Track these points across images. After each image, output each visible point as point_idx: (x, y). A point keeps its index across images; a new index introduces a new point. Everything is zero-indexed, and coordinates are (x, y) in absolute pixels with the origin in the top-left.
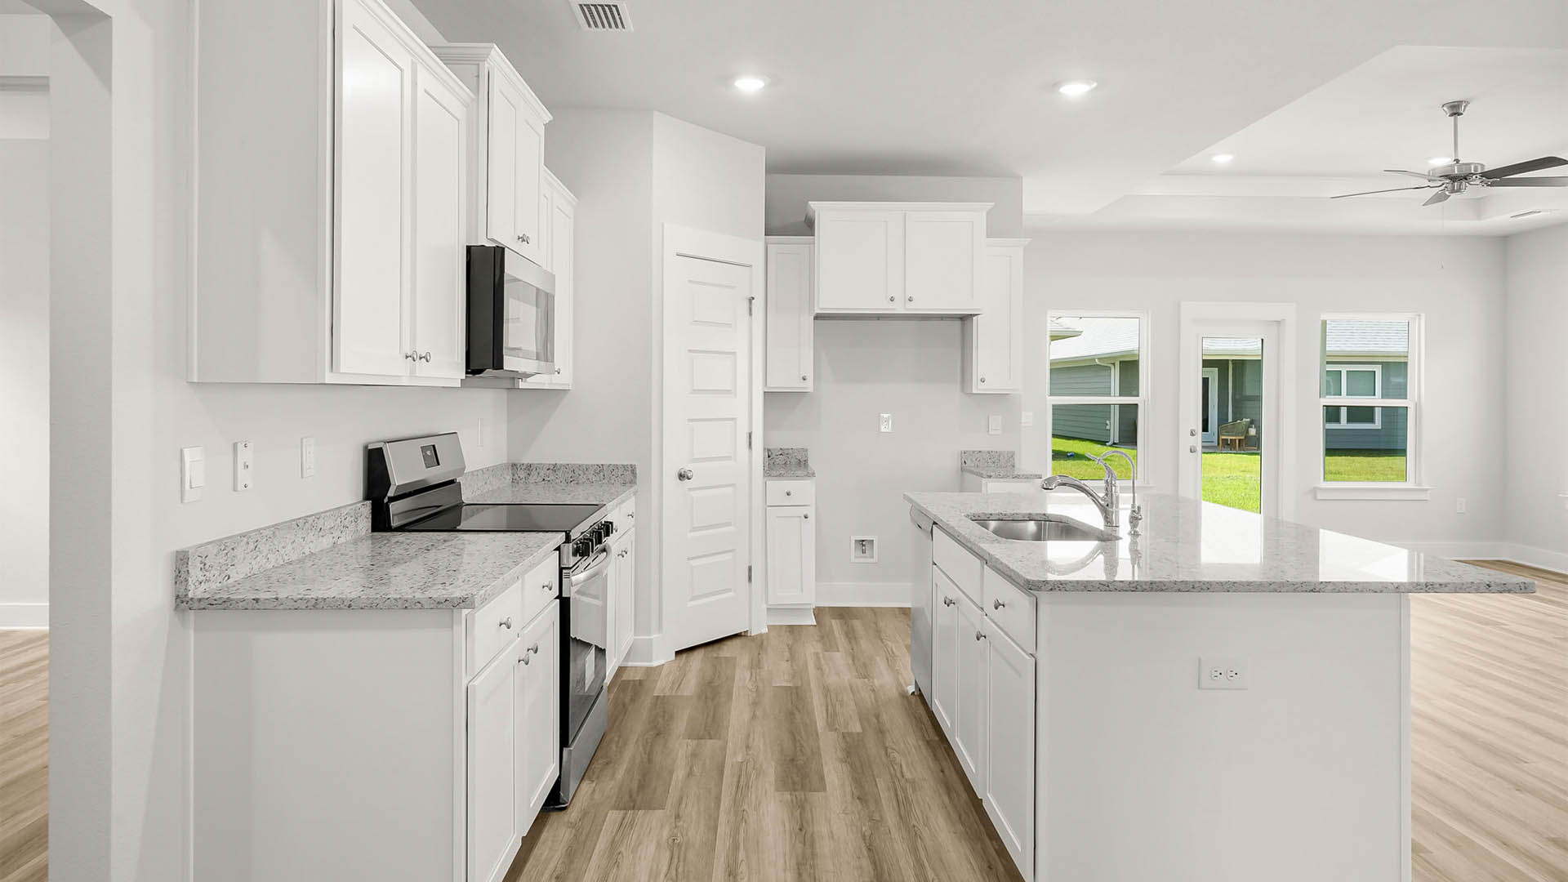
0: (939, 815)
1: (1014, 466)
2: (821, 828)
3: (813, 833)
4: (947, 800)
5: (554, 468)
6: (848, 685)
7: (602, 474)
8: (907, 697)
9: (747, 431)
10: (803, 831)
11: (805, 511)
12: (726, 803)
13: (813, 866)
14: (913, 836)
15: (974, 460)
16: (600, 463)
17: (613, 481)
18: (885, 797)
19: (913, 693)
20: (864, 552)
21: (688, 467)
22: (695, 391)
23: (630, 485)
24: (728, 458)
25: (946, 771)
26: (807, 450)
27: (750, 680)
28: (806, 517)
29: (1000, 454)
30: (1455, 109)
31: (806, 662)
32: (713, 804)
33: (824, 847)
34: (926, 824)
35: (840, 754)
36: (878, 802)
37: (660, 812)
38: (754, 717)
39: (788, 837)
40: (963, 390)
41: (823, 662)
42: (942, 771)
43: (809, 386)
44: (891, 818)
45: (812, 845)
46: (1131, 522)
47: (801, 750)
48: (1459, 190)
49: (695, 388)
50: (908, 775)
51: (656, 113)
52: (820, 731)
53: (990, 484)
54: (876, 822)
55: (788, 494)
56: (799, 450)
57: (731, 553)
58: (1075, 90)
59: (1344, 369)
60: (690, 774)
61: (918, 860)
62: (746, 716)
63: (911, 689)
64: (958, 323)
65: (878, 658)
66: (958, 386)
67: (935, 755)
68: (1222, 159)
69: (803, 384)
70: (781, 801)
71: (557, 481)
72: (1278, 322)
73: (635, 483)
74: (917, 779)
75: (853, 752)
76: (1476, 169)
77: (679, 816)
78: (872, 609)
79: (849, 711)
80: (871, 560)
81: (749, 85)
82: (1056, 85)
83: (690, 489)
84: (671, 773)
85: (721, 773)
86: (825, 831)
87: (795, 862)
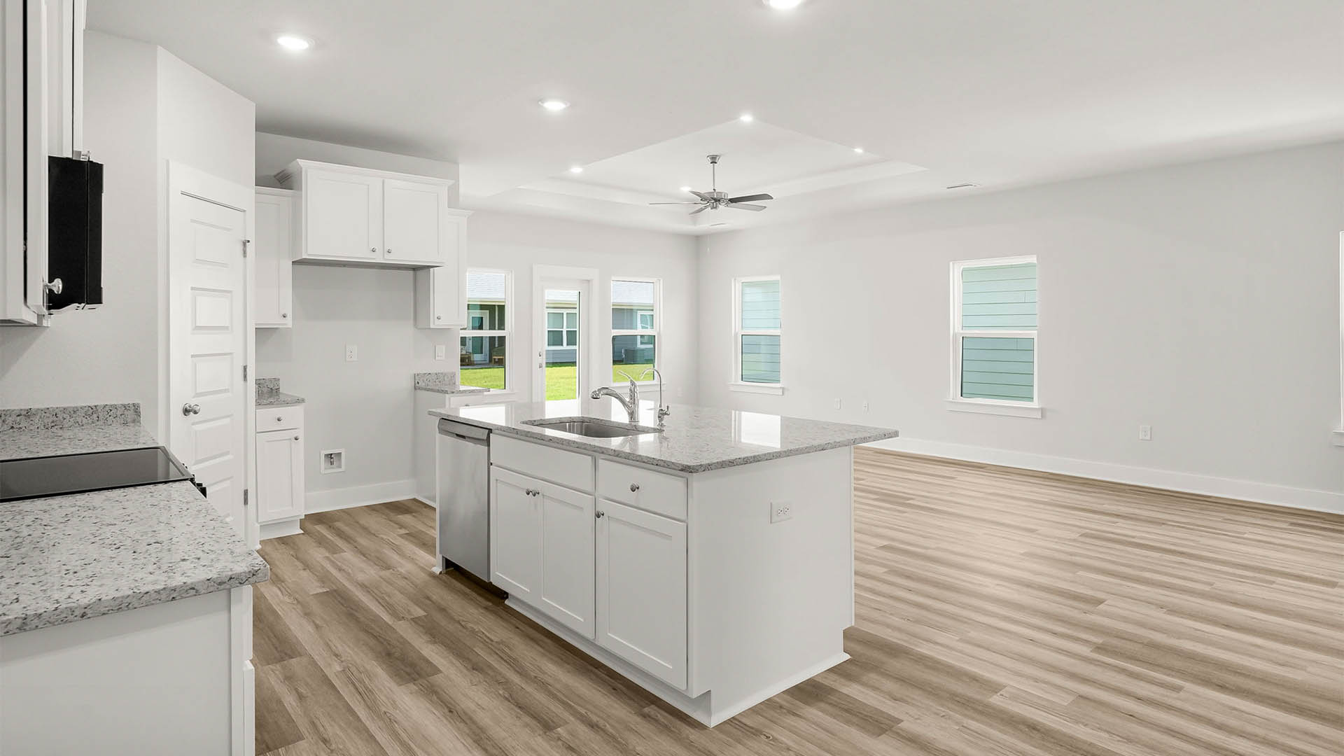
0: (547, 664)
1: (455, 384)
2: (466, 704)
3: (463, 709)
4: (541, 649)
5: (28, 414)
6: (379, 579)
7: (95, 416)
8: (437, 577)
9: (242, 364)
10: (452, 711)
11: (294, 433)
12: (362, 713)
13: (489, 739)
14: (543, 686)
15: (425, 380)
16: (92, 404)
17: (109, 423)
18: (493, 661)
19: (441, 573)
20: (332, 463)
21: (192, 402)
22: (197, 328)
23: (132, 424)
24: (226, 391)
25: (519, 626)
26: (279, 380)
27: (283, 595)
28: (296, 439)
29: (444, 375)
30: (714, 160)
31: (323, 567)
32: (351, 718)
33: (484, 719)
34: (544, 673)
35: (426, 638)
36: (490, 666)
37: (302, 744)
38: (317, 627)
39: (445, 721)
40: (415, 325)
41: (339, 564)
42: (518, 628)
43: (289, 322)
44: (515, 679)
45: (474, 722)
46: (659, 417)
47: (389, 644)
48: (716, 208)
49: (197, 325)
50: (496, 639)
51: (159, 47)
52: (390, 623)
53: (452, 398)
54: (506, 684)
55: (279, 420)
56: (270, 380)
57: (228, 482)
58: (554, 106)
59: (565, 312)
60: (301, 697)
61: (563, 703)
62: (310, 628)
63: (438, 570)
64: (411, 272)
65: (384, 550)
66: (412, 322)
67: (501, 617)
68: (576, 170)
69: (283, 321)
70: (411, 693)
71: (32, 428)
72: (589, 281)
73: (139, 422)
74: (504, 640)
75: (433, 633)
76: (725, 196)
77: (326, 740)
78: (342, 511)
79: (399, 599)
80: (340, 470)
81: (293, 44)
82: (542, 100)
83: (193, 424)
84: (279, 702)
85: (333, 687)
86: (473, 706)
87: (472, 741)
